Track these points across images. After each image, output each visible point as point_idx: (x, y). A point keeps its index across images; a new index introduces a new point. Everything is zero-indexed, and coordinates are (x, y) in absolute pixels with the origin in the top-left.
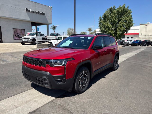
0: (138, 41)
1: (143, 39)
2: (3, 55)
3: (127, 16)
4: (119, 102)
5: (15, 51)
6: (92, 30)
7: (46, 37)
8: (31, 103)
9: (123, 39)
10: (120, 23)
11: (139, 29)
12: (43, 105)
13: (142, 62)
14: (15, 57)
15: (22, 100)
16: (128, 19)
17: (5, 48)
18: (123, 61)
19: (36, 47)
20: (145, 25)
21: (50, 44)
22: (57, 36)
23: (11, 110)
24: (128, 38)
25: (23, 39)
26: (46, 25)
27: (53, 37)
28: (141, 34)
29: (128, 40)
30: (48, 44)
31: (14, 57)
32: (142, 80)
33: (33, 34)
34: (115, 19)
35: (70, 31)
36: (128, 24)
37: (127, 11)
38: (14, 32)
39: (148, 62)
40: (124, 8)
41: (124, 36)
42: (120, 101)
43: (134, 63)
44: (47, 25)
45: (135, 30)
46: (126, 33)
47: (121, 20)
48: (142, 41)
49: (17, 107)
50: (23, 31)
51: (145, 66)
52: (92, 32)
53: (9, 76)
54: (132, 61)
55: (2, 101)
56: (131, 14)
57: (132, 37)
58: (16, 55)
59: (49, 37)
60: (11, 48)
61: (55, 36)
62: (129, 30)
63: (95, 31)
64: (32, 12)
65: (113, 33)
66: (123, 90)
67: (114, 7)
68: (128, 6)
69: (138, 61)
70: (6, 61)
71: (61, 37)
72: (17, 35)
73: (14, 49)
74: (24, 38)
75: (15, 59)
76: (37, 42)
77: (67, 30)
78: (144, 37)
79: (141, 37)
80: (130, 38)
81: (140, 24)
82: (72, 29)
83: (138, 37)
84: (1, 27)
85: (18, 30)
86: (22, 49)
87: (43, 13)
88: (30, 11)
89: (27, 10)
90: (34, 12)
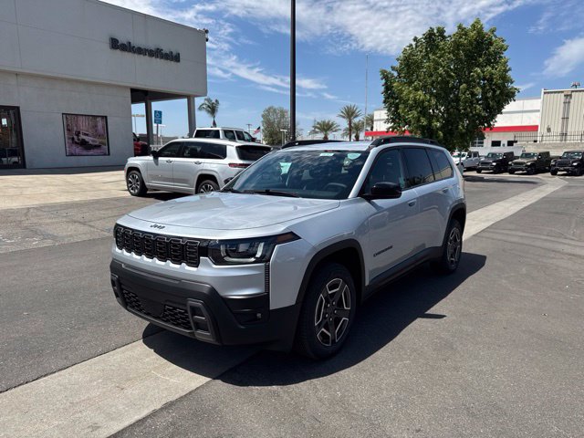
2: (37, 216)
6: (356, 116)
10: (465, 90)
11: (539, 111)
13: (544, 237)
14: (82, 220)
20: (563, 95)
24: (496, 144)
26: (186, 100)
31: (76, 221)
34: (444, 75)
35: (272, 119)
36: (495, 92)
38: (68, 125)
39: (566, 239)
41: (482, 137)
43: (514, 243)
44: (190, 98)
45: (525, 114)
46: (489, 125)
50: (100, 123)
52: (356, 120)
53: (74, 290)
54: (507, 235)
57: (513, 140)
62: (499, 115)
63: (371, 120)
64: (132, 49)
65: (439, 129)
67: (439, 30)
68: (495, 28)
69: (529, 235)
70: (54, 238)
72: (78, 139)
75: (82, 228)
77: (263, 116)
78: (557, 140)
79: (547, 141)
80: (504, 145)
81: (543, 91)
82: (283, 113)
83: (535, 141)
84: (18, 108)
85: (80, 118)
86: (100, 190)
87: (174, 53)
88: (127, 48)
89: (115, 44)
90: (140, 51)
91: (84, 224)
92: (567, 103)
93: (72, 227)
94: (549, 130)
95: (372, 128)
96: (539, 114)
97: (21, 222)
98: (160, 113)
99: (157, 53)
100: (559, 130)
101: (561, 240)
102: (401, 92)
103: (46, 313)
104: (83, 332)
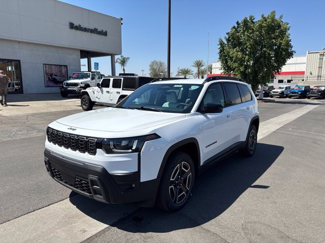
1: (314, 84)
2: (33, 119)
3: (279, 36)
6: (202, 66)
9: (270, 85)
10: (265, 52)
11: (305, 63)
13: (314, 133)
16: (281, 42)
18: (274, 130)
20: (319, 54)
24: (281, 81)
25: (64, 86)
26: (110, 56)
29: (282, 86)
32: (315, 168)
33: (85, 76)
35: (155, 68)
37: (279, 26)
38: (46, 71)
40: (273, 20)
41: (273, 77)
43: (297, 136)
44: (112, 56)
45: (297, 65)
46: (278, 71)
47: (267, 46)
48: (312, 89)
51: (319, 140)
52: (203, 68)
54: (292, 131)
57: (290, 79)
60: (42, 104)
62: (283, 66)
63: (210, 68)
64: (81, 29)
65: (249, 73)
66: (279, 185)
67: (251, 19)
68: (282, 16)
69: (304, 132)
72: (52, 78)
74: (68, 84)
77: (150, 65)
78: (315, 79)
79: (310, 80)
80: (285, 82)
81: (307, 52)
82: (161, 64)
83: (303, 80)
84: (19, 61)
85: (53, 66)
86: (65, 106)
87: (104, 31)
88: (78, 28)
89: (72, 26)
90: (85, 30)
92: (321, 59)
94: (311, 74)
95: (211, 73)
96: (305, 65)
98: (98, 64)
99: (94, 31)
100: (317, 74)
101: (322, 135)
102: (229, 52)
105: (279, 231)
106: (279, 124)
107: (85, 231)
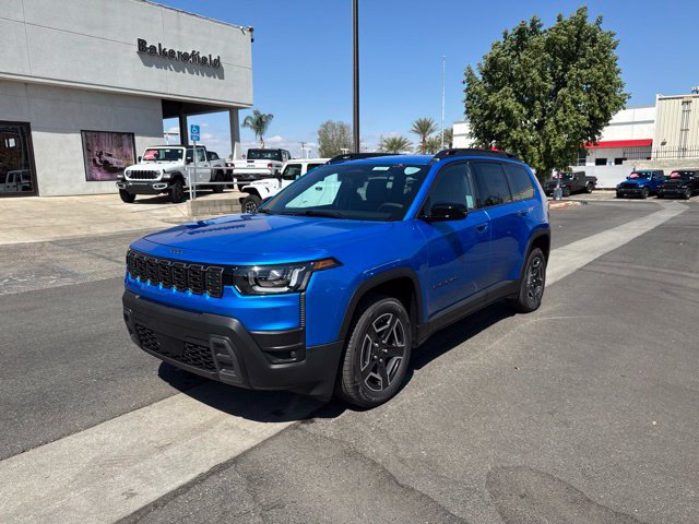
0: (647, 176)
1: (672, 166)
2: (53, 251)
3: (595, 62)
4: (564, 429)
5: (101, 230)
6: (432, 131)
7: (227, 165)
8: (212, 433)
9: (576, 169)
10: (564, 97)
11: (653, 122)
12: (264, 442)
13: (665, 271)
14: (107, 255)
15: (174, 423)
16: (599, 78)
17: (53, 220)
19: (186, 213)
20: (681, 100)
21: (248, 199)
22: (279, 162)
23: (143, 457)
24: (601, 162)
25: (127, 178)
26: (228, 113)
27: (261, 165)
28: (663, 144)
30: (241, 199)
31: (99, 256)
32: (661, 345)
33: (173, 155)
34: (538, 79)
35: (330, 137)
36: (601, 98)
37: (594, 41)
38: (88, 144)
39: (691, 272)
40: (581, 24)
41: (584, 154)
42: (566, 424)
43: (629, 277)
44: (233, 111)
45: (635, 126)
46: (594, 139)
47: (569, 83)
48: (668, 178)
49: (161, 448)
50: (126, 142)
51: (678, 286)
52: (432, 136)
53: (100, 335)
54: (619, 268)
55: (98, 426)
56: (615, 53)
57: (621, 157)
58: (107, 250)
59: (241, 166)
60: (78, 218)
61: (269, 161)
62: (605, 128)
63: (449, 135)
64: (163, 53)
65: (531, 144)
66: (578, 385)
67: (533, 25)
68: (601, 18)
69: (646, 268)
70: (74, 275)
71: (300, 166)
72: (101, 161)
73: (93, 223)
74: (135, 174)
75: (107, 265)
76: (190, 191)
77: (319, 133)
78: (674, 156)
79: (663, 157)
80: (610, 163)
81: (658, 97)
82: (343, 128)
83: (649, 158)
84: (28, 124)
85: (102, 136)
86: (126, 221)
87: (213, 57)
88: (156, 51)
89: (142, 46)
90: (172, 55)
91: (110, 259)
92: (686, 112)
93: (96, 263)
95: (451, 145)
96: (653, 126)
97: (34, 258)
98: (198, 127)
99: (192, 57)
100: (677, 145)
101: (685, 273)
103: (67, 362)
104: (111, 383)
105: (570, 488)
106: (593, 252)
107: (133, 495)
